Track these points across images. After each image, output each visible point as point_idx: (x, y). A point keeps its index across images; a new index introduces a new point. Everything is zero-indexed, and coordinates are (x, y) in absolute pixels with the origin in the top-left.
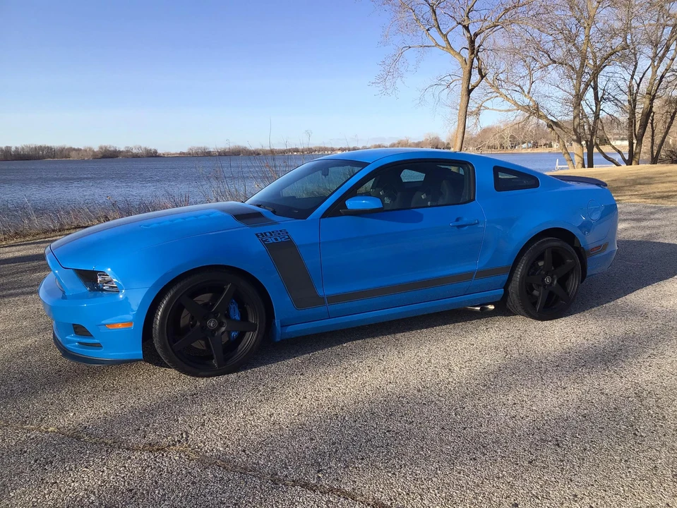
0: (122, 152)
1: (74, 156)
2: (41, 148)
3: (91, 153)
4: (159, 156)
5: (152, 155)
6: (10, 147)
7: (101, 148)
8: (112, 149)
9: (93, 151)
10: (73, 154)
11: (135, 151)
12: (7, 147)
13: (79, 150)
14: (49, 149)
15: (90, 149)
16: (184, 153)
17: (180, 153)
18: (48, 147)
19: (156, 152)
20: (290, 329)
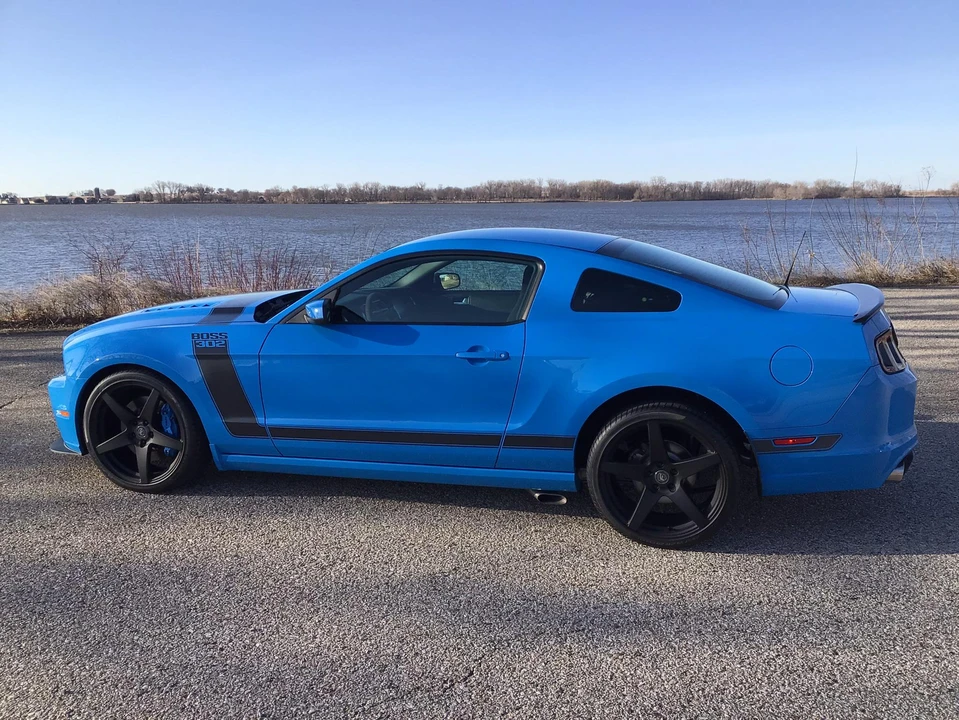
0: (847, 189)
1: (778, 194)
2: (738, 184)
3: (803, 191)
4: (903, 196)
5: (893, 195)
6: (701, 183)
7: (818, 183)
8: (834, 185)
9: (806, 189)
10: (778, 192)
11: (867, 188)
12: (697, 183)
13: (785, 187)
14: (748, 184)
15: (802, 186)
16: (944, 192)
17: (938, 192)
18: (747, 183)
19: (898, 190)
20: (232, 458)
